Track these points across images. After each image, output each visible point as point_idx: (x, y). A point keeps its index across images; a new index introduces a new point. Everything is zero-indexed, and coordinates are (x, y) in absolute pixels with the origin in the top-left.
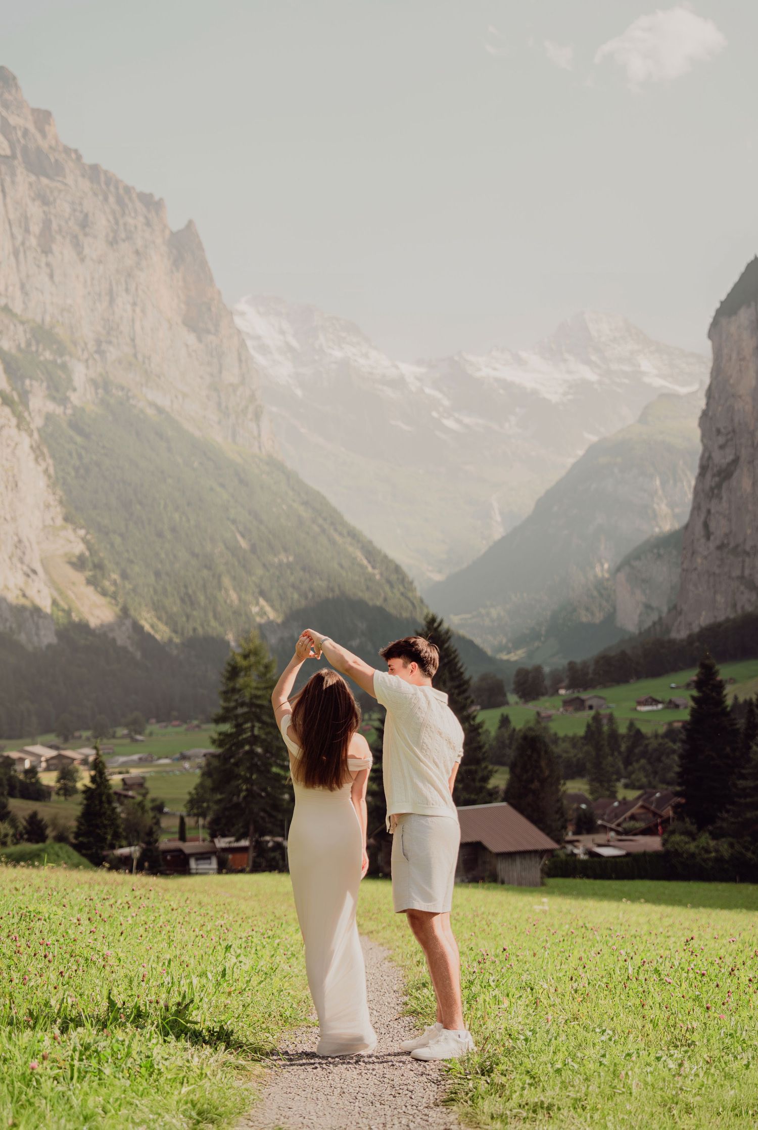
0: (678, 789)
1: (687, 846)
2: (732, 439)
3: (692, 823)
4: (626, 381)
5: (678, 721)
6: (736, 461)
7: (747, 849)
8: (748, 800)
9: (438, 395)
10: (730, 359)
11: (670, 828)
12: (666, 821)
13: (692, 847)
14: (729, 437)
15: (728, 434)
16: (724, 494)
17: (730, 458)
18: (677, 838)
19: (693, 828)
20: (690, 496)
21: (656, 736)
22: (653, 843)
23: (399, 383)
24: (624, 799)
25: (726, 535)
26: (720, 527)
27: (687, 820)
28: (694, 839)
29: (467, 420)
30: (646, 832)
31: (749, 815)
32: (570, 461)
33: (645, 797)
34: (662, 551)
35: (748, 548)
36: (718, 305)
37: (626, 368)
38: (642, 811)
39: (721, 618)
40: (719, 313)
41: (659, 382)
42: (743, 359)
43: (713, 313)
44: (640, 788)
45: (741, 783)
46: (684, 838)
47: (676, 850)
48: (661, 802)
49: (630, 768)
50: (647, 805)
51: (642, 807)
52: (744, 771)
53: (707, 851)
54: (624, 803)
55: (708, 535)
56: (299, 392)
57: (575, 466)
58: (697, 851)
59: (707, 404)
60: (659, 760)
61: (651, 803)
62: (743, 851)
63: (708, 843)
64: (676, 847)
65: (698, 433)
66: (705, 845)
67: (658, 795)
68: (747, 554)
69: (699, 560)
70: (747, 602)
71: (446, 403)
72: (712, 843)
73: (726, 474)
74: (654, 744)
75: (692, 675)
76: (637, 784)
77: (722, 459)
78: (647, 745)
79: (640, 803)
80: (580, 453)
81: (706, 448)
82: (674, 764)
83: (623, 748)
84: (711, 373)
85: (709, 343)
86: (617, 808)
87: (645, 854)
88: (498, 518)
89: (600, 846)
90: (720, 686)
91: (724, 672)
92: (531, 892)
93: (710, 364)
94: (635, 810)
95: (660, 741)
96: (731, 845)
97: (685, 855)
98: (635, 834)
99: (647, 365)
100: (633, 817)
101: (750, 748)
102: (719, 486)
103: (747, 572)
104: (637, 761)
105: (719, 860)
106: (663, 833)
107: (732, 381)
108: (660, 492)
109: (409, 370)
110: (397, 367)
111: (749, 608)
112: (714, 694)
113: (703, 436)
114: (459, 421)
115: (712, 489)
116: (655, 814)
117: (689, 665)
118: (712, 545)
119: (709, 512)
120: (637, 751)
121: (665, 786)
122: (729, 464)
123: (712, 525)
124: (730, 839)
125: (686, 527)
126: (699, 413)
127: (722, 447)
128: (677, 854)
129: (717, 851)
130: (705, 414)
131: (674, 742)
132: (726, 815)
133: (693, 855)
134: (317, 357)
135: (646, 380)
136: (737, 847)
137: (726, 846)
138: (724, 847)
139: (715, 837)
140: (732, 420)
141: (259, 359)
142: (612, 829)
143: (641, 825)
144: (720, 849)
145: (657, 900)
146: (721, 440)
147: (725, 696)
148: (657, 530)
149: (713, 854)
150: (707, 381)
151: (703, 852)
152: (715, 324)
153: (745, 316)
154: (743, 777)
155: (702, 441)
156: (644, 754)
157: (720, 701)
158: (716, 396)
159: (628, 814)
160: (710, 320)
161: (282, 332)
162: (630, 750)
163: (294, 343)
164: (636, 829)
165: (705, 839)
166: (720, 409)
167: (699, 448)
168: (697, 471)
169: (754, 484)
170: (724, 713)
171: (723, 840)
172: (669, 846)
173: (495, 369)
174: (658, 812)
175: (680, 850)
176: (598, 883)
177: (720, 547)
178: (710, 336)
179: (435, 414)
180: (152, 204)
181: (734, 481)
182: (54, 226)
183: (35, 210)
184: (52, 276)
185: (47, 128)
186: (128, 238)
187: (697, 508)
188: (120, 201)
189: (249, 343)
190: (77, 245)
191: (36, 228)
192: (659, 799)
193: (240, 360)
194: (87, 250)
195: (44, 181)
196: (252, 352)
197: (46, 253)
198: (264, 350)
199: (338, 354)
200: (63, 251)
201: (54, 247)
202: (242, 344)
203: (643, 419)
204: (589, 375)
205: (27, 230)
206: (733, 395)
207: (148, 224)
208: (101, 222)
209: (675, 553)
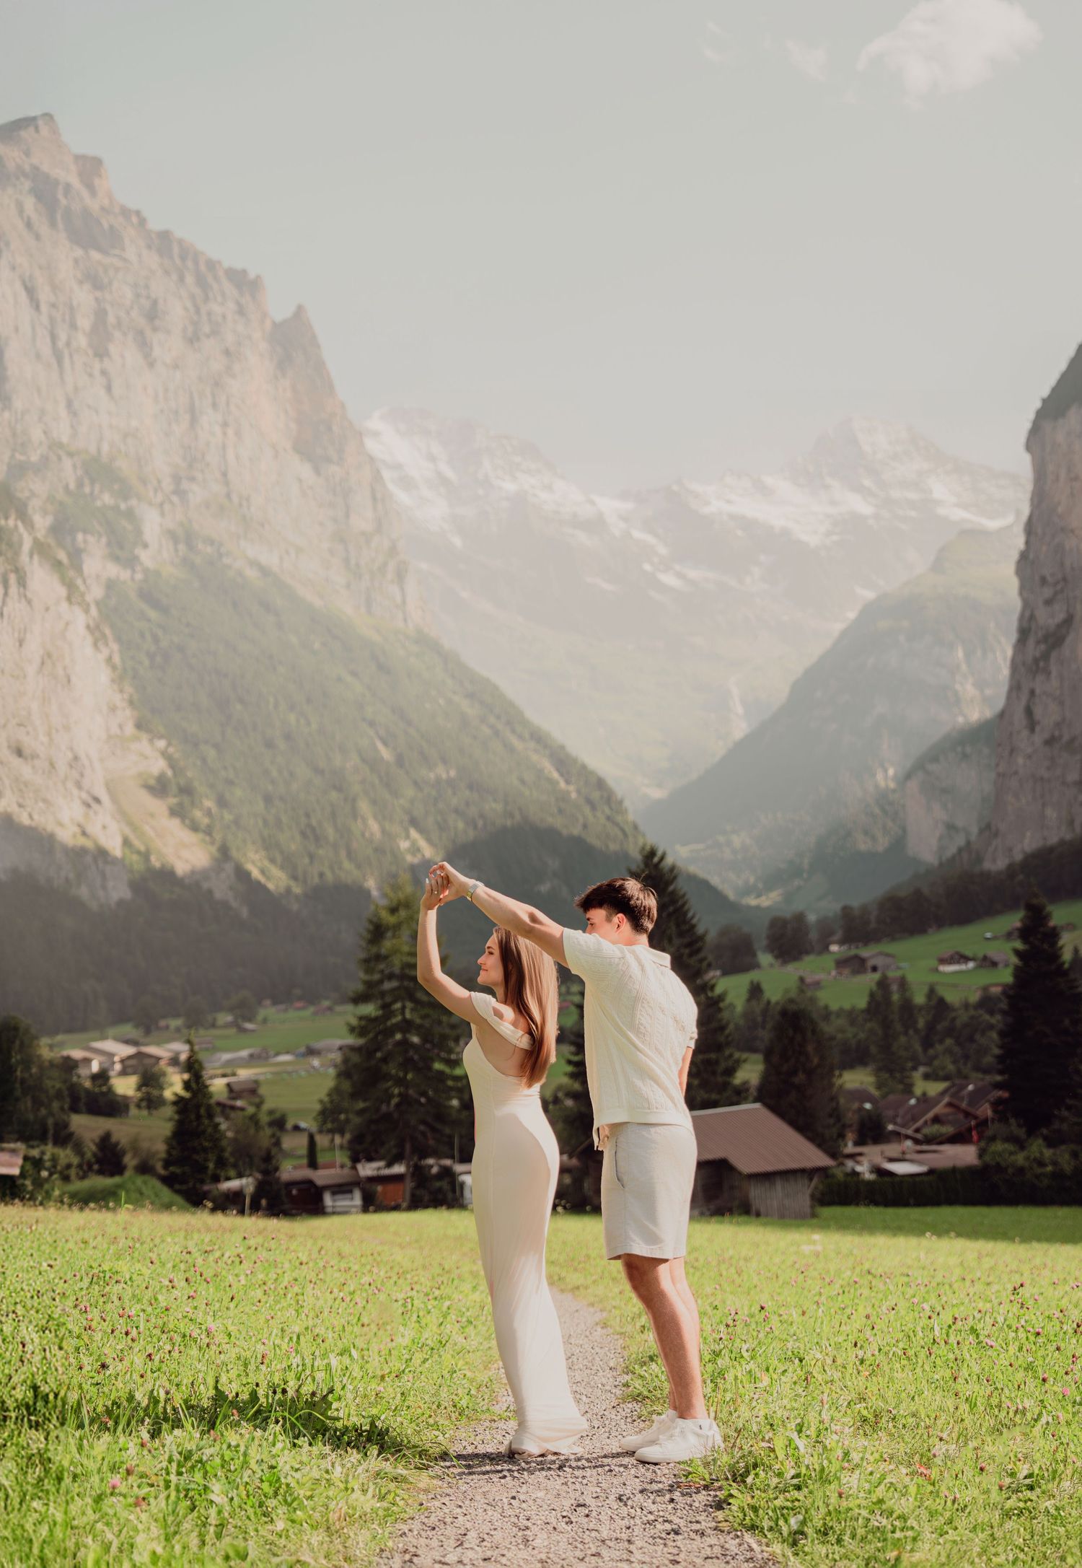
0: (999, 1078)
1: (1013, 1158)
2: (1062, 591)
3: (1019, 1126)
4: (913, 514)
5: (996, 985)
6: (1069, 620)
9: (650, 539)
10: (1057, 479)
11: (989, 1133)
12: (983, 1123)
13: (1020, 1158)
14: (1059, 587)
15: (1057, 583)
16: (1054, 669)
17: (1061, 617)
18: (999, 1146)
19: (1021, 1132)
20: (1006, 672)
21: (966, 1006)
22: (965, 1155)
23: (596, 525)
24: (924, 1094)
25: (1058, 725)
26: (1048, 714)
27: (1012, 1121)
28: (1022, 1148)
29: (693, 574)
30: (958, 1138)
32: (838, 627)
33: (953, 1090)
34: (968, 750)
36: (1038, 404)
37: (913, 495)
38: (948, 1110)
39: (1053, 840)
40: (1041, 415)
41: (959, 514)
42: (1076, 479)
43: (1032, 416)
44: (946, 1078)
46: (1009, 1147)
47: (998, 1164)
48: (976, 1097)
49: (931, 1052)
50: (955, 1101)
51: (950, 1105)
53: (1041, 1164)
54: (925, 1100)
55: (1032, 725)
56: (457, 542)
57: (844, 633)
58: (1027, 1164)
59: (1027, 543)
60: (971, 1039)
61: (962, 1099)
63: (1041, 1153)
64: (998, 1159)
65: (1014, 583)
66: (1038, 1155)
67: (971, 1087)
69: (1020, 761)
71: (663, 550)
72: (1048, 1153)
73: (1055, 639)
74: (963, 1017)
75: (1014, 920)
76: (941, 1073)
77: (1048, 618)
78: (954, 1019)
79: (946, 1100)
80: (852, 615)
81: (1026, 604)
82: (992, 1043)
83: (921, 1023)
84: (1032, 500)
85: (1027, 458)
86: (913, 1107)
87: (954, 1170)
88: (740, 710)
89: (891, 1160)
90: (1053, 935)
91: (1059, 915)
92: (798, 1226)
93: (1029, 487)
94: (939, 1109)
95: (972, 1012)
96: (1075, 1155)
97: (1010, 1171)
98: (941, 1143)
99: (940, 489)
100: (937, 1120)
102: (1046, 656)
104: (941, 1041)
105: (1058, 1175)
106: (978, 1140)
107: (1060, 510)
108: (964, 667)
109: (609, 506)
110: (593, 503)
112: (1046, 946)
113: (1022, 588)
114: (680, 576)
115: (1036, 661)
116: (967, 1114)
117: (1011, 906)
118: (1038, 739)
119: (1032, 693)
120: (939, 1027)
121: (980, 1075)
122: (1059, 626)
123: (1038, 712)
124: (1072, 1146)
125: (1002, 715)
126: (1015, 556)
127: (1048, 602)
128: (999, 1168)
129: (1055, 1163)
130: (1024, 556)
131: (991, 1013)
132: (1065, 1113)
133: (1021, 1170)
134: (481, 492)
135: (941, 511)
137: (1067, 1156)
138: (1064, 1158)
139: (1051, 1143)
140: (1062, 564)
141: (402, 497)
142: (907, 1137)
143: (948, 1130)
144: (1059, 1160)
145: (973, 1233)
146: (1047, 592)
147: (1061, 948)
148: (961, 720)
149: (1049, 1168)
150: (1026, 511)
151: (1035, 1166)
152: (1035, 430)
155: (1021, 594)
156: (950, 1032)
157: (1055, 956)
158: (1039, 531)
159: (930, 1115)
160: (1028, 425)
161: (432, 458)
162: (931, 1027)
163: (450, 474)
164: (941, 1135)
165: (1037, 1147)
166: (1044, 548)
167: (1017, 604)
168: (1014, 636)
170: (1061, 972)
171: (1063, 1147)
172: (987, 1158)
173: (729, 502)
174: (971, 1110)
175: (1003, 1164)
176: (891, 1211)
177: (1050, 742)
178: (1028, 447)
179: (647, 567)
180: (246, 284)
181: (1066, 650)
182: (111, 319)
183: (83, 297)
184: (109, 389)
185: (97, 181)
186: (215, 332)
187: (1015, 687)
188: (201, 281)
189: (387, 475)
190: (144, 345)
191: (85, 323)
192: (971, 1094)
193: (374, 499)
194: (157, 352)
195: (95, 255)
196: (390, 486)
197: (101, 354)
198: (407, 483)
199: (510, 487)
200: (124, 354)
201: (113, 349)
202: (377, 477)
203: (938, 566)
204: (864, 508)
205: (73, 326)
206: (1063, 530)
207: (241, 311)
208: (176, 312)
209: (986, 751)
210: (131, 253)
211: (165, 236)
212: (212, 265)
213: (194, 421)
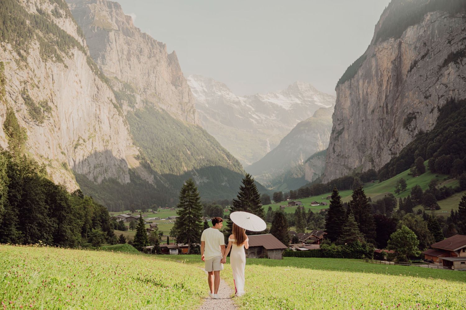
0: (326, 230)
4: (310, 104)
5: (325, 209)
6: (343, 129)
7: (347, 248)
8: (347, 233)
9: (251, 107)
10: (342, 97)
11: (322, 242)
12: (321, 239)
13: (329, 248)
14: (341, 121)
16: (340, 139)
17: (341, 128)
18: (325, 245)
19: (330, 242)
20: (329, 140)
21: (317, 214)
22: (317, 247)
23: (238, 103)
24: (307, 233)
25: (340, 152)
26: (338, 149)
27: (328, 239)
28: (330, 245)
29: (260, 115)
30: (314, 243)
31: (347, 238)
32: (292, 128)
33: (313, 232)
34: (320, 157)
35: (346, 156)
36: (339, 80)
37: (310, 100)
38: (312, 237)
39: (338, 177)
40: (339, 83)
41: (320, 104)
42: (346, 97)
43: (337, 83)
44: (312, 230)
45: (345, 228)
46: (328, 245)
49: (309, 223)
51: (313, 235)
52: (346, 224)
53: (334, 249)
54: (307, 234)
55: (334, 152)
56: (207, 105)
57: (293, 130)
59: (335, 111)
60: (318, 221)
61: (316, 234)
62: (346, 249)
63: (334, 247)
64: (324, 248)
65: (332, 120)
68: (346, 158)
69: (331, 159)
70: (346, 173)
71: (253, 109)
72: (336, 247)
73: (340, 133)
74: (316, 216)
75: (330, 195)
76: (311, 228)
77: (339, 128)
78: (314, 216)
80: (295, 126)
81: (334, 125)
82: (323, 222)
83: (307, 217)
84: (336, 101)
85: (336, 92)
86: (305, 235)
87: (314, 250)
88: (269, 146)
89: (300, 247)
90: (339, 197)
91: (340, 194)
93: (336, 99)
94: (310, 236)
95: (318, 215)
96: (342, 247)
97: (327, 251)
98: (311, 244)
99: (316, 99)
100: (310, 239)
101: (348, 217)
102: (338, 136)
103: (346, 164)
104: (311, 221)
105: (338, 252)
106: (320, 243)
107: (342, 104)
108: (320, 138)
109: (241, 99)
110: (238, 98)
111: (346, 174)
112: (337, 200)
113: (333, 121)
114: (257, 115)
115: (336, 137)
116: (317, 237)
117: (329, 191)
118: (335, 155)
119: (335, 144)
120: (311, 218)
121: (320, 229)
122: (341, 130)
123: (336, 149)
124: (341, 245)
125: (328, 149)
126: (332, 114)
127: (339, 124)
128: (325, 250)
130: (334, 114)
131: (323, 215)
132: (340, 238)
133: (330, 250)
134: (213, 95)
135: (316, 103)
136: (343, 248)
137: (340, 248)
138: (339, 248)
139: (336, 245)
140: (342, 116)
141: (195, 95)
142: (304, 242)
143: (313, 241)
146: (339, 122)
147: (341, 201)
148: (318, 150)
149: (336, 250)
150: (335, 104)
152: (338, 86)
153: (347, 83)
154: (346, 226)
155: (333, 122)
156: (313, 219)
157: (339, 203)
158: (337, 108)
159: (308, 237)
160: (336, 85)
161: (202, 86)
162: (309, 218)
163: (206, 90)
164: (311, 242)
165: (333, 245)
166: (338, 112)
167: (332, 125)
168: (331, 132)
169: (349, 136)
170: (341, 206)
171: (339, 246)
172: (322, 248)
173: (269, 99)
177: (338, 156)
178: (336, 90)
179: (249, 113)
180: (162, 46)
181: (342, 135)
182: (131, 52)
183: (126, 47)
184: (130, 68)
185: (130, 21)
186: (154, 56)
187: (331, 143)
188: (152, 45)
189: (192, 90)
190: (138, 58)
191: (125, 53)
192: (318, 233)
193: (189, 95)
194: (141, 60)
195: (129, 38)
196: (192, 92)
197: (129, 60)
198: (196, 92)
199: (219, 94)
200: (134, 60)
201: (131, 59)
202: (190, 90)
203: (315, 116)
204: (298, 101)
205: (123, 53)
206: (343, 108)
207: (161, 52)
208: (146, 51)
209: (324, 157)
210: (136, 38)
211: (144, 34)
212: (154, 41)
213: (149, 76)
